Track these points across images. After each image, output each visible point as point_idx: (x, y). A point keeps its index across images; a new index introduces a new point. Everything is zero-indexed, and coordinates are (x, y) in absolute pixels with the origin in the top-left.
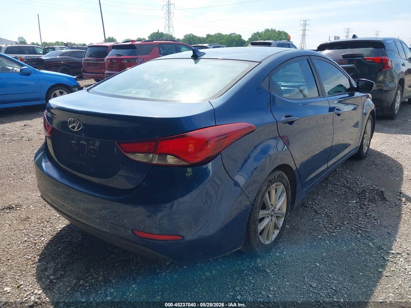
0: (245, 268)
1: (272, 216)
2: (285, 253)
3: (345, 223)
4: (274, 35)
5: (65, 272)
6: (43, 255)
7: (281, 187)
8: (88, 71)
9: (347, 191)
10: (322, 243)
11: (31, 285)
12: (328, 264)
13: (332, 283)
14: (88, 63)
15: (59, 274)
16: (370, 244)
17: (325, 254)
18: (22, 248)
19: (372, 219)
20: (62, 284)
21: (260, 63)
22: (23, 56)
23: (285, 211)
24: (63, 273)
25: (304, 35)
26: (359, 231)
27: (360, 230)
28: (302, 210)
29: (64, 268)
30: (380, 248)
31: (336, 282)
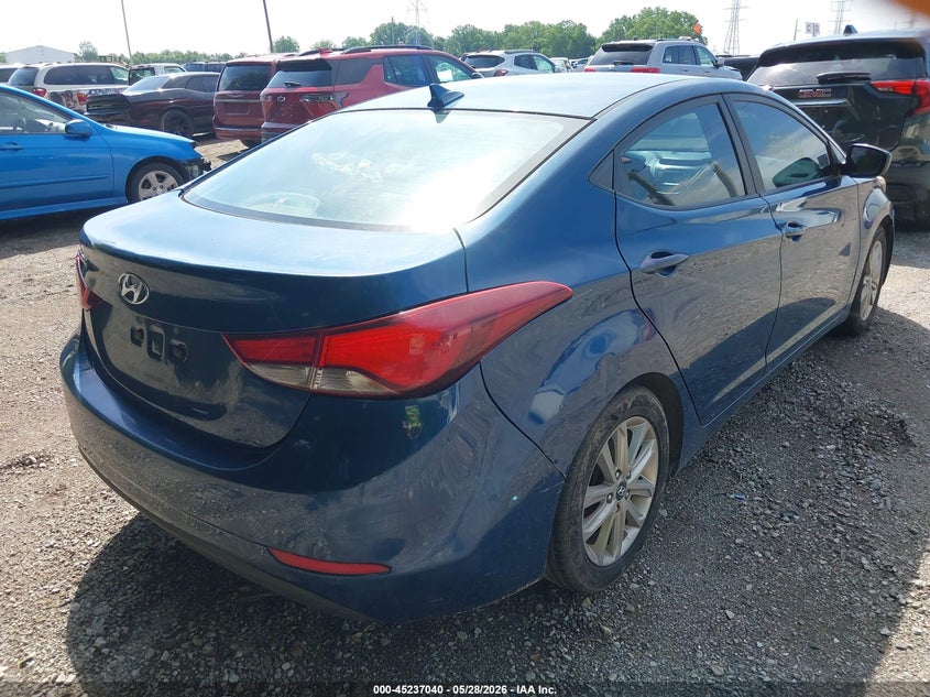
0: (553, 622)
1: (619, 497)
2: (652, 583)
3: (806, 505)
4: (663, 22)
5: (132, 627)
6: (87, 583)
7: (644, 427)
8: (226, 123)
9: (814, 419)
10: (746, 557)
11: (52, 661)
12: (757, 613)
13: (764, 664)
14: (225, 103)
15: (116, 634)
16: (864, 561)
17: (749, 587)
18: (42, 563)
19: (874, 494)
20: (121, 658)
21: (593, 120)
22: (84, 89)
23: (653, 481)
24: (126, 629)
25: (735, 20)
26: (840, 528)
27: (842, 523)
28: (702, 468)
29: (131, 617)
30: (887, 572)
31: (772, 661)
